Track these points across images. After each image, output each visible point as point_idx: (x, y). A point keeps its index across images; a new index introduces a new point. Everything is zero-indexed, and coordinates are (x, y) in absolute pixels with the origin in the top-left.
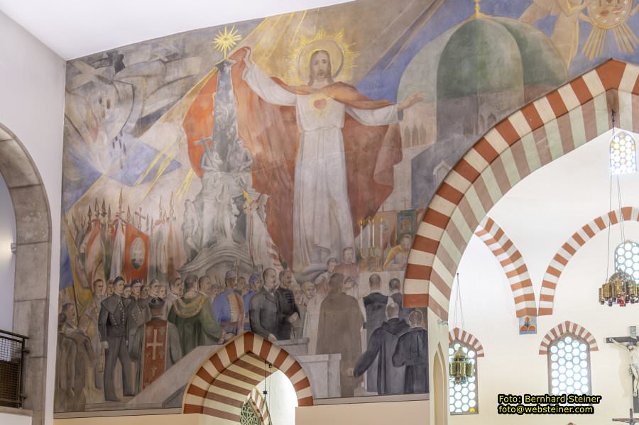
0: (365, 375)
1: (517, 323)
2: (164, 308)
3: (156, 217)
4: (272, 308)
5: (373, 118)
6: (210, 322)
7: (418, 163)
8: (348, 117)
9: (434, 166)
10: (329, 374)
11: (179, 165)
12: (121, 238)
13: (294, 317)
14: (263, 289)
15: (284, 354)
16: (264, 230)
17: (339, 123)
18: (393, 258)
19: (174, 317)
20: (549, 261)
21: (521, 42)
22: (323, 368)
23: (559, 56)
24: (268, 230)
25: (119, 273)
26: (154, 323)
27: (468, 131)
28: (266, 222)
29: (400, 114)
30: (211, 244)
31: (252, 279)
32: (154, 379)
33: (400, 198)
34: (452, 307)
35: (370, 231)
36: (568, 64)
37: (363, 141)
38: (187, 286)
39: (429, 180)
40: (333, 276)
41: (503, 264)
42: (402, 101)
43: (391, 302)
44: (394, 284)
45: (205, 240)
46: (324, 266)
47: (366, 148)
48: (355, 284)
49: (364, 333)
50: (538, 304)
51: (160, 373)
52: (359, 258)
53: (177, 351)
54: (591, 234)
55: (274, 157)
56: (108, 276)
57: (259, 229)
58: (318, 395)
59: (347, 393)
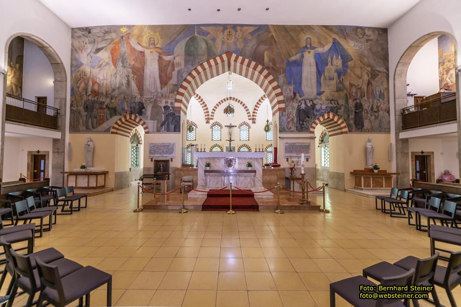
0: (163, 126)
1: (205, 121)
2: (104, 105)
3: (102, 78)
4: (137, 107)
5: (167, 58)
6: (119, 109)
7: (179, 72)
8: (160, 57)
9: (183, 73)
10: (153, 126)
11: (109, 64)
12: (91, 83)
13: (144, 110)
14: (134, 102)
15: (141, 120)
16: (135, 85)
17: (157, 58)
18: (172, 96)
19: (107, 107)
20: (213, 107)
21: (207, 44)
22: (151, 124)
23: (216, 48)
24: (136, 86)
25: (90, 93)
26: (101, 108)
27: (192, 65)
28: (136, 83)
29: (174, 58)
30: (119, 88)
31: (131, 99)
32: (102, 124)
33: (174, 81)
34: (188, 112)
35: (165, 89)
36: (218, 51)
37: (164, 64)
38: (112, 99)
39: (182, 77)
40: (155, 100)
41: (203, 107)
42: (175, 55)
43: (171, 108)
44: (172, 103)
45: (117, 86)
46: (152, 97)
47: (165, 66)
48: (161, 103)
49: (163, 116)
50: (210, 117)
51: (103, 122)
52: (162, 96)
53: (109, 116)
54: (223, 102)
55: (138, 65)
56: (86, 94)
57: (133, 85)
58: (150, 131)
59: (158, 131)
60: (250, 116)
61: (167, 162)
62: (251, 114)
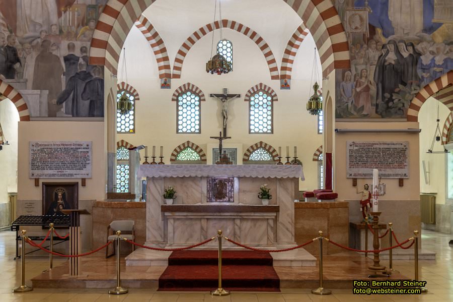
0: (64, 104)
10: (40, 102)
13: (17, 65)
15: (10, 88)
18: (83, 34)
20: (179, 46)
22: (36, 98)
34: (120, 67)
35: (68, 15)
40: (44, 41)
41: (153, 46)
43: (81, 60)
44: (84, 50)
46: (37, 34)
48: (58, 48)
50: (172, 71)
52: (61, 31)
54: (204, 33)
58: (33, 115)
59: (52, 114)
60: (275, 69)
61: (72, 188)
62: (279, 64)
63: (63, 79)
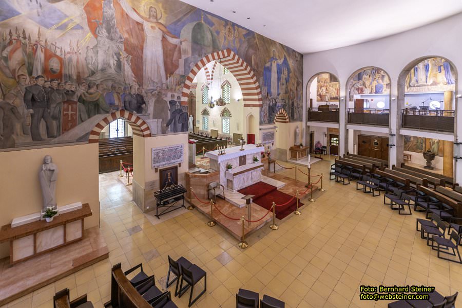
0: (170, 126)
2: (75, 96)
3: (68, 50)
4: (134, 101)
6: (104, 104)
7: (186, 60)
8: (163, 37)
9: (190, 64)
11: (82, 28)
12: (41, 55)
13: (144, 106)
14: (130, 93)
15: (138, 118)
16: (130, 70)
17: (161, 38)
18: (178, 89)
19: (81, 100)
21: (212, 35)
23: (220, 42)
24: (132, 70)
25: (40, 73)
26: (68, 102)
27: (199, 56)
28: (131, 67)
29: (181, 43)
30: (103, 70)
31: (125, 89)
32: (70, 129)
33: (180, 71)
35: (171, 79)
37: (169, 48)
38: (90, 87)
39: (189, 67)
40: (159, 92)
42: (182, 39)
43: (177, 103)
44: (178, 98)
45: (100, 67)
46: (155, 88)
47: (170, 50)
48: (166, 96)
51: (73, 126)
52: (167, 87)
53: (84, 116)
55: (133, 41)
56: (30, 73)
57: (127, 69)
58: (154, 133)
59: (164, 132)
63: (169, 113)
